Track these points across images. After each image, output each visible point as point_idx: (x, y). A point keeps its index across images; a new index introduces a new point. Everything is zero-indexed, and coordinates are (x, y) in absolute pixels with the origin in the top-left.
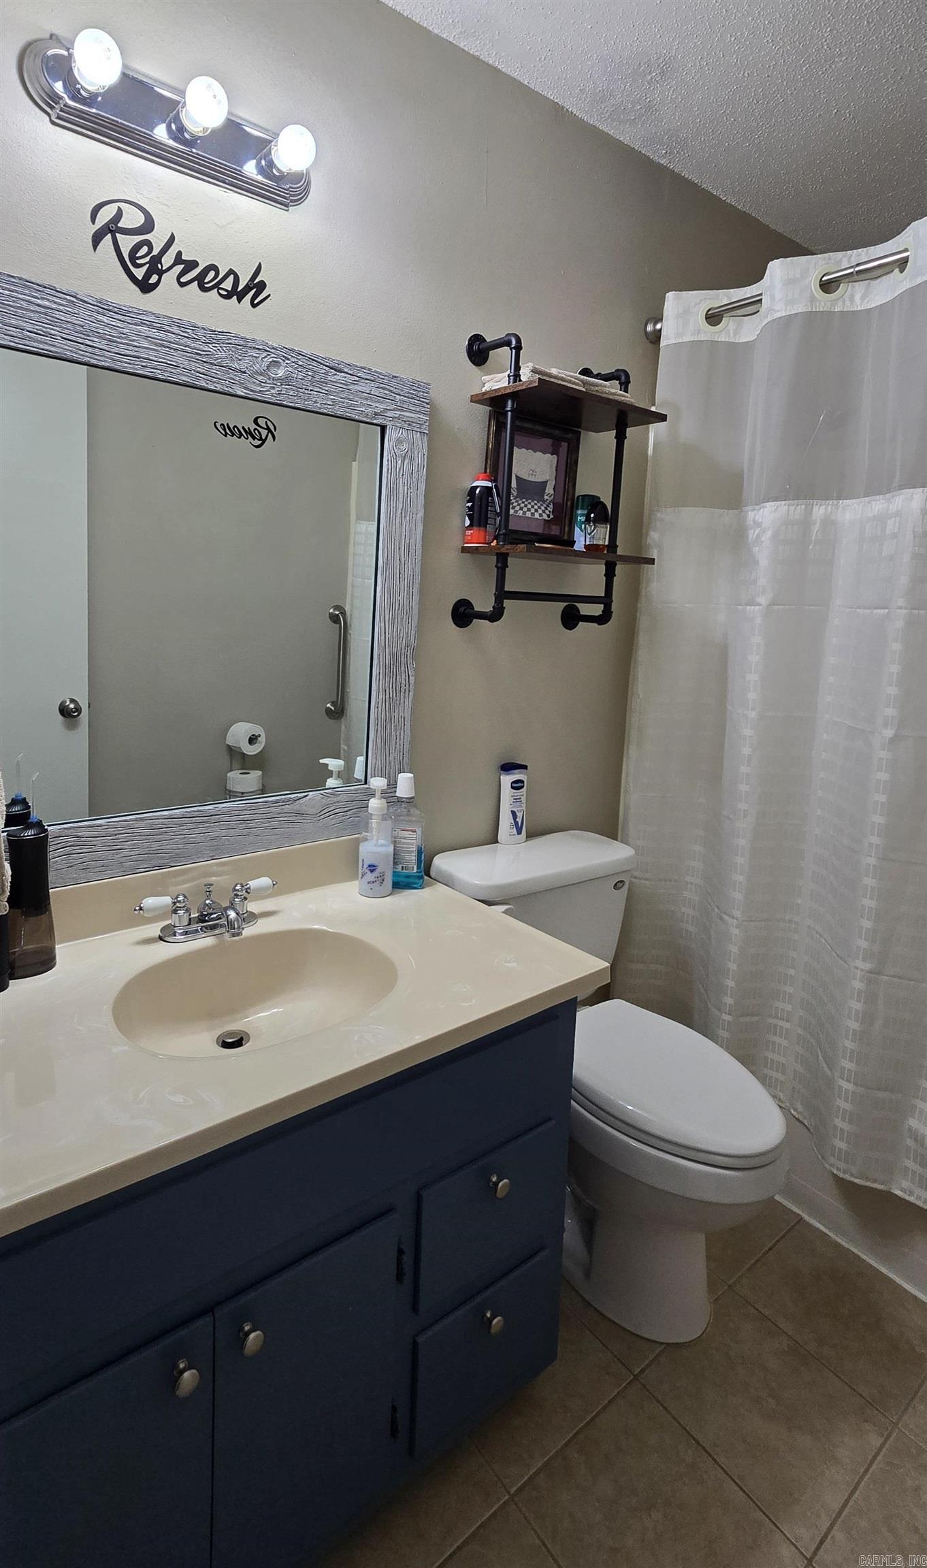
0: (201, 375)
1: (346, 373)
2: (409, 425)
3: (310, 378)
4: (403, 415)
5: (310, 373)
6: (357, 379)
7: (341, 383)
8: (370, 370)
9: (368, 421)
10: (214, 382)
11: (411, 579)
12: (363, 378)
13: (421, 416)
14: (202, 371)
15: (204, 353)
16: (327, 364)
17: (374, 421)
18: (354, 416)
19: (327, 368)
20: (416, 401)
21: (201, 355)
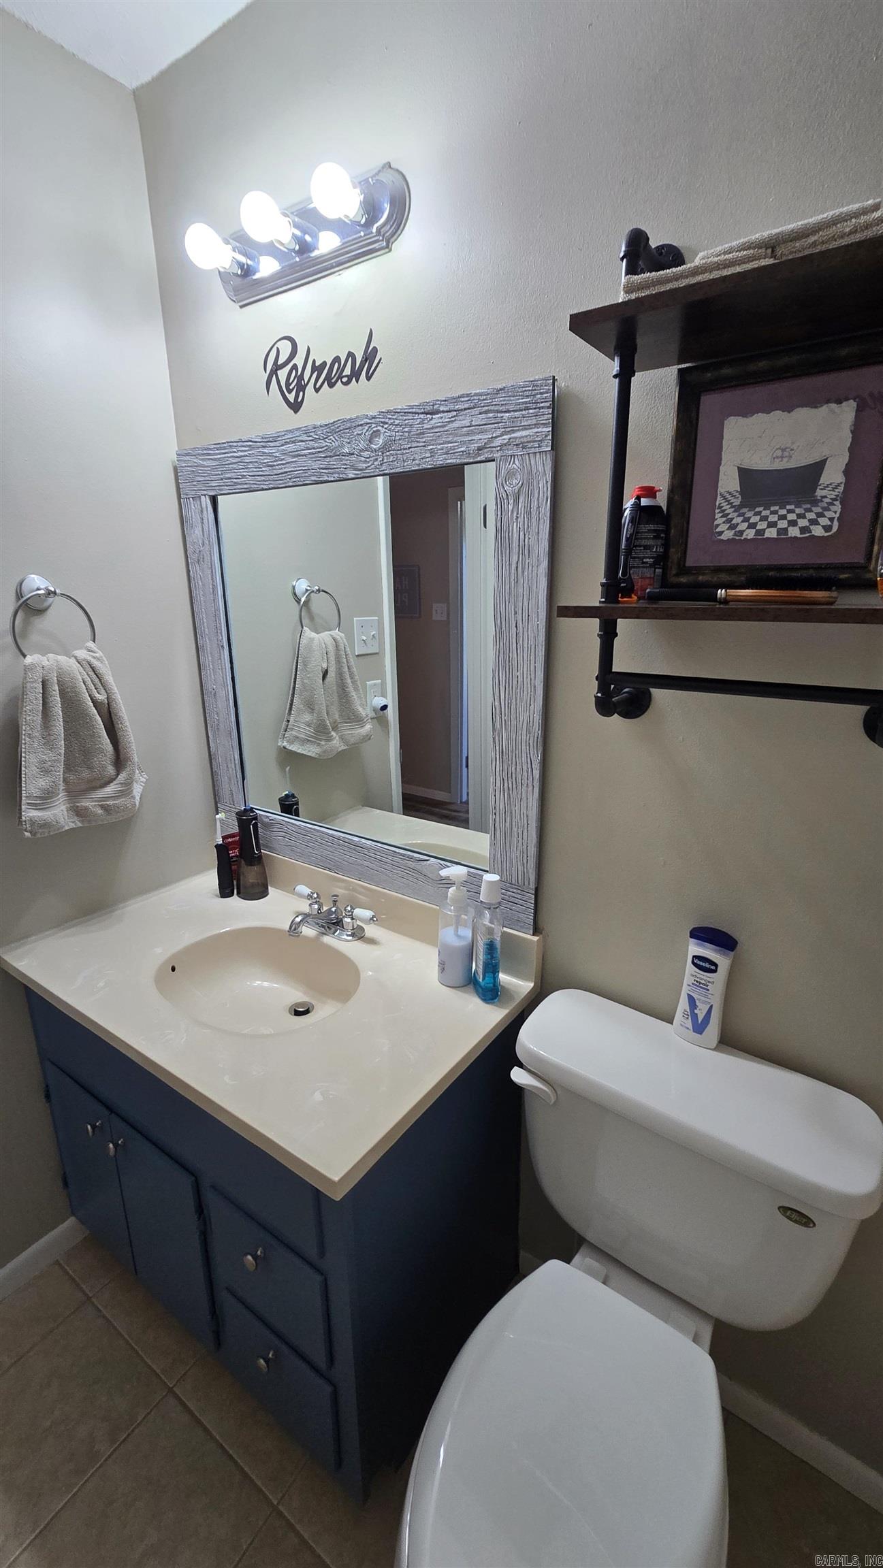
0: (323, 471)
1: (443, 412)
2: (523, 448)
3: (406, 434)
4: (513, 438)
5: (406, 430)
6: (455, 413)
7: (437, 427)
8: (468, 395)
9: (471, 461)
10: (332, 474)
11: (533, 651)
12: (461, 410)
13: (540, 430)
14: (324, 466)
15: (323, 449)
16: (422, 410)
17: (479, 459)
18: (454, 461)
19: (422, 416)
20: (531, 411)
21: (321, 452)
